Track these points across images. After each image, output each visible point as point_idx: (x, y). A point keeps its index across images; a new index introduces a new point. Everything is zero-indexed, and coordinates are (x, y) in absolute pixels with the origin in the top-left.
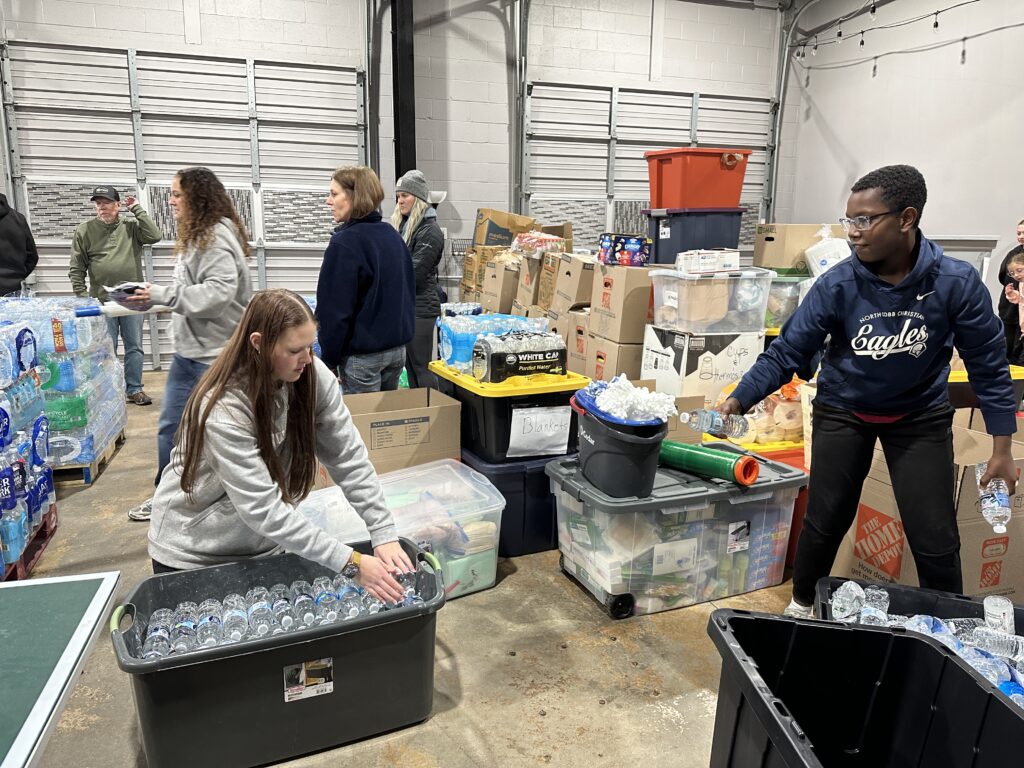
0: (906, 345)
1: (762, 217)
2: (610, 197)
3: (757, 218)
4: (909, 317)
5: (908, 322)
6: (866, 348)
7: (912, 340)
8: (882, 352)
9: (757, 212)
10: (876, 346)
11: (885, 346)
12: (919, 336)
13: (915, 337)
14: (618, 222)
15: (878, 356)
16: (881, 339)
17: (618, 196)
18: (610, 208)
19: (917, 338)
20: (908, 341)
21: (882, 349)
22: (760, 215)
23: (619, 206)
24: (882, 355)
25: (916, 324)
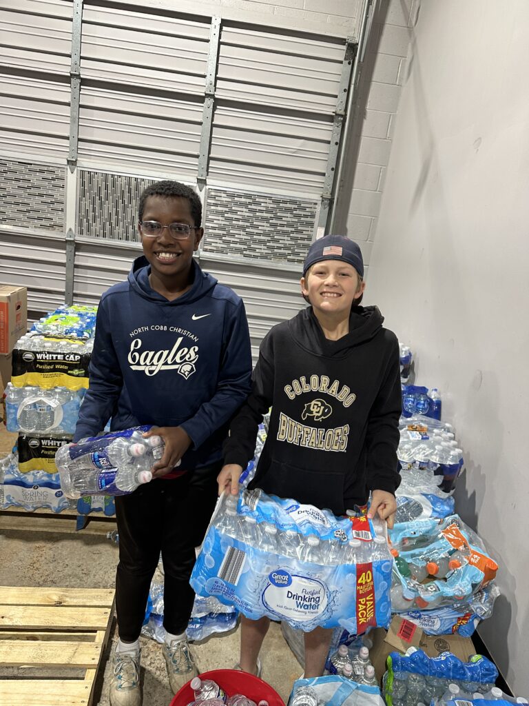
0: (175, 363)
1: (320, 225)
2: (72, 163)
3: (311, 224)
4: (181, 335)
5: (180, 340)
6: (138, 364)
7: (181, 358)
8: (153, 368)
9: (313, 216)
10: (148, 361)
11: (155, 361)
12: (188, 356)
13: (185, 356)
14: (87, 203)
15: (151, 372)
16: (151, 354)
17: (85, 163)
18: (72, 180)
19: (187, 358)
20: (178, 361)
21: (153, 364)
22: (316, 221)
23: (86, 178)
24: (153, 371)
25: (187, 343)
